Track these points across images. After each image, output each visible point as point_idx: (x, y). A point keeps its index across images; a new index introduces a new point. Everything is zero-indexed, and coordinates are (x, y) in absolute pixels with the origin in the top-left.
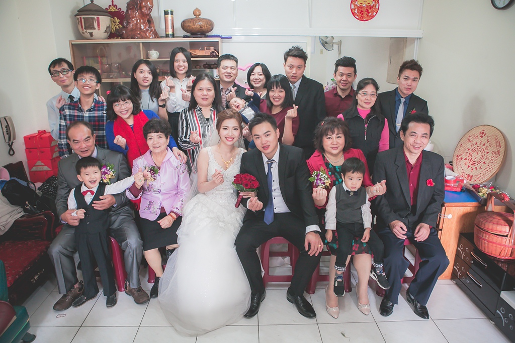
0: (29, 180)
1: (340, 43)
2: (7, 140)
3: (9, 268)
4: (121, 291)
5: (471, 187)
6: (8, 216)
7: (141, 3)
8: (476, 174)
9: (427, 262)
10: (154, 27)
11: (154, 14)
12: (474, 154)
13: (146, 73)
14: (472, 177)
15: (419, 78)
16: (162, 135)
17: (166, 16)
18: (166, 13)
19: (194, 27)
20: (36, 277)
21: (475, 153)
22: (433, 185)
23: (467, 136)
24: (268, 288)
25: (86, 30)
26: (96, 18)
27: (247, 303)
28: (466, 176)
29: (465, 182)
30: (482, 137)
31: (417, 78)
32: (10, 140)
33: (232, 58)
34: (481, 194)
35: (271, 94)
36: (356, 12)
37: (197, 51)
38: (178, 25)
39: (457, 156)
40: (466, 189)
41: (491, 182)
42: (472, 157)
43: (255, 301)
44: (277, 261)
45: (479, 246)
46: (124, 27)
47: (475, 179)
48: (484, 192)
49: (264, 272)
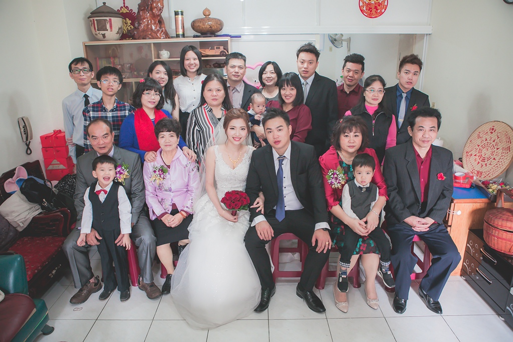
0: (46, 178)
1: (349, 40)
2: (25, 140)
3: (28, 263)
4: (135, 286)
5: (480, 183)
6: (27, 213)
7: (152, 5)
8: (485, 170)
9: (439, 259)
10: (165, 27)
11: (164, 15)
12: (484, 151)
13: (162, 73)
14: (481, 173)
15: (419, 72)
16: (174, 134)
17: (176, 16)
18: (176, 13)
19: (204, 27)
20: (54, 272)
21: (485, 149)
22: (444, 179)
23: (477, 132)
24: (278, 284)
25: (98, 32)
26: (108, 20)
27: (257, 298)
28: (476, 172)
29: (475, 178)
30: (492, 133)
31: (418, 72)
32: (27, 140)
33: (240, 57)
34: (490, 190)
35: (283, 92)
36: (365, 9)
37: (207, 50)
38: (188, 25)
39: (467, 152)
40: (476, 185)
41: (501, 178)
42: (482, 154)
43: (265, 296)
44: (287, 257)
45: (489, 242)
46: (135, 28)
47: (485, 175)
48: (494, 188)
49: (274, 268)
